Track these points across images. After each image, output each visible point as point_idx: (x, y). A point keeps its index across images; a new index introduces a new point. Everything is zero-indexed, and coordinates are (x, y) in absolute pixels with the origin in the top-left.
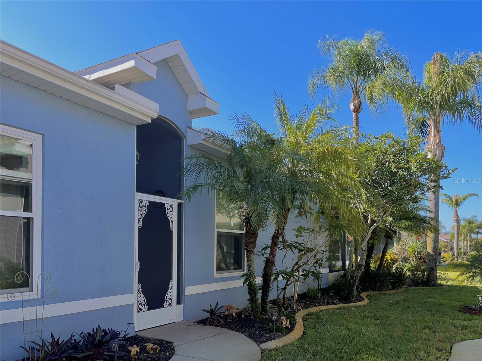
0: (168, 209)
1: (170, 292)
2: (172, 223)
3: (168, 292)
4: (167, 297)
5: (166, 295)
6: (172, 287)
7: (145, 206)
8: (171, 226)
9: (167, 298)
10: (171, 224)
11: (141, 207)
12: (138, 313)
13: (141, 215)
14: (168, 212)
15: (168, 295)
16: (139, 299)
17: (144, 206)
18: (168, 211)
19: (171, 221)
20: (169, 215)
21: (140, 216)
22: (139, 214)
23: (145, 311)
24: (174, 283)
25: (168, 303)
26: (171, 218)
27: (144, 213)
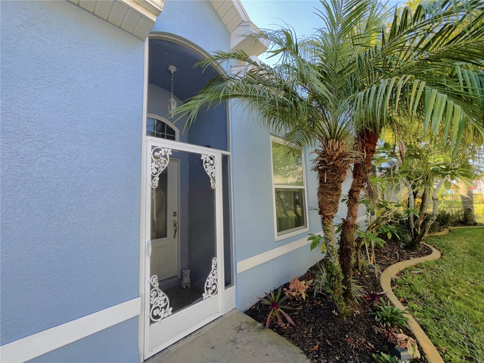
0: (206, 162)
1: (213, 275)
2: (214, 180)
3: (210, 275)
4: (208, 283)
5: (208, 280)
6: (216, 266)
7: (165, 156)
8: (212, 184)
9: (208, 285)
10: (211, 181)
11: (156, 158)
12: (152, 325)
13: (157, 169)
14: (206, 166)
15: (210, 280)
16: (154, 300)
17: (162, 157)
18: (207, 164)
19: (212, 177)
20: (209, 170)
21: (155, 171)
22: (153, 167)
23: (165, 317)
24: (219, 260)
25: (210, 291)
26: (212, 173)
27: (163, 167)
